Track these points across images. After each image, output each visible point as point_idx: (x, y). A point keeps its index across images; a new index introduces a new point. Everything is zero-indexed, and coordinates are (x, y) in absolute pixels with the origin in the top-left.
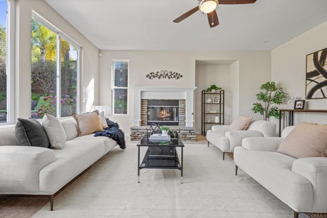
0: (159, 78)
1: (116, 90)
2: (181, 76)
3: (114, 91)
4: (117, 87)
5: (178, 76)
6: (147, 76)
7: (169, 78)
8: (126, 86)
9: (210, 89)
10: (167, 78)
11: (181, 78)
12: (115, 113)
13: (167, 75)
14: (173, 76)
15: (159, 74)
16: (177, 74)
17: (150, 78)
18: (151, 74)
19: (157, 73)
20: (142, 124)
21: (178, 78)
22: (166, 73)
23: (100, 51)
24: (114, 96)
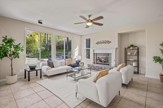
0: (101, 44)
1: (86, 49)
2: (111, 42)
3: (86, 50)
4: (87, 49)
5: (109, 42)
6: (96, 43)
7: (105, 43)
8: (90, 48)
9: (129, 47)
10: (104, 43)
11: (110, 43)
12: (86, 58)
13: (104, 42)
14: (107, 42)
15: (101, 42)
16: (109, 41)
17: (97, 44)
18: (98, 42)
19: (100, 41)
20: (94, 63)
21: (109, 43)
22: (104, 41)
23: (81, 36)
24: (86, 51)
